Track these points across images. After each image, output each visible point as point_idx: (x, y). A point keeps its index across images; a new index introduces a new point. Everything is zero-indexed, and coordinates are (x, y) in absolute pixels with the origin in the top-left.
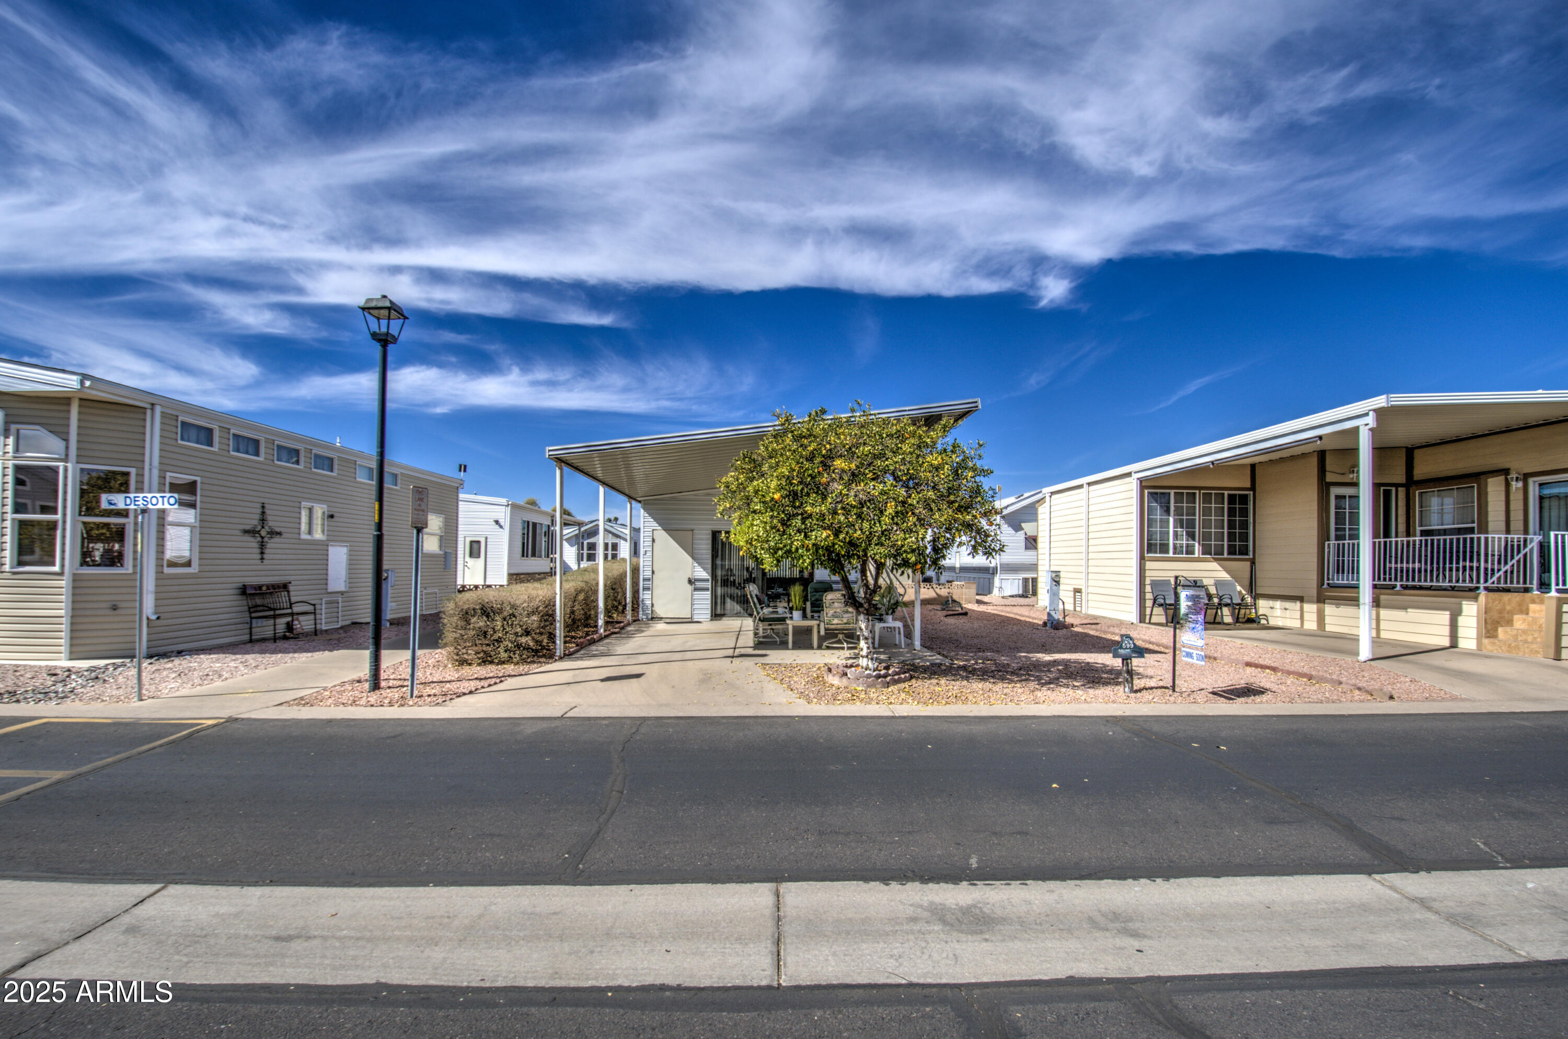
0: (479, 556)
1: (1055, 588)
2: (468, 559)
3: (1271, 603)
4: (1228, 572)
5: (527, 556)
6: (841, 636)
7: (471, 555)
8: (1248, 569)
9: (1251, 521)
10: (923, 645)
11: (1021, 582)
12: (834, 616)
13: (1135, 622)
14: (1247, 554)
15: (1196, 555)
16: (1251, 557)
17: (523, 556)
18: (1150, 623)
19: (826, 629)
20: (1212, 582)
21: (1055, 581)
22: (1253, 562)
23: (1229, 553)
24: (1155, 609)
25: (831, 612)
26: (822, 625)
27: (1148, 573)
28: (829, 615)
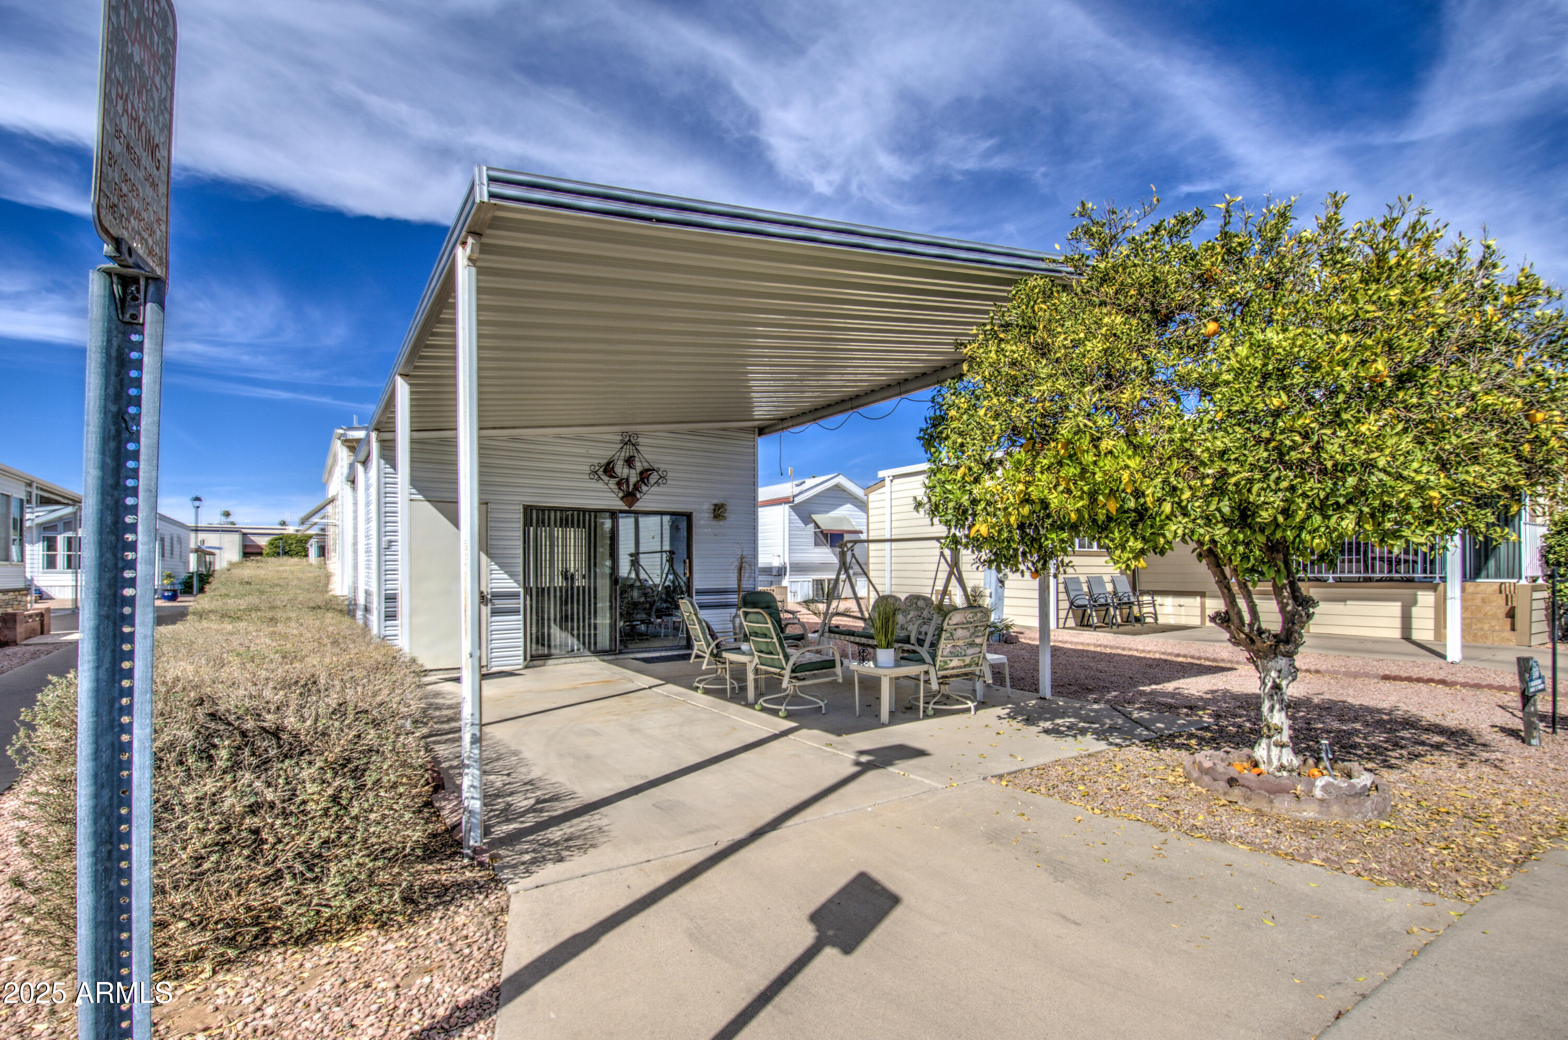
1: (1000, 590)
6: (946, 689)
11: (811, 584)
18: (1064, 628)
26: (933, 672)
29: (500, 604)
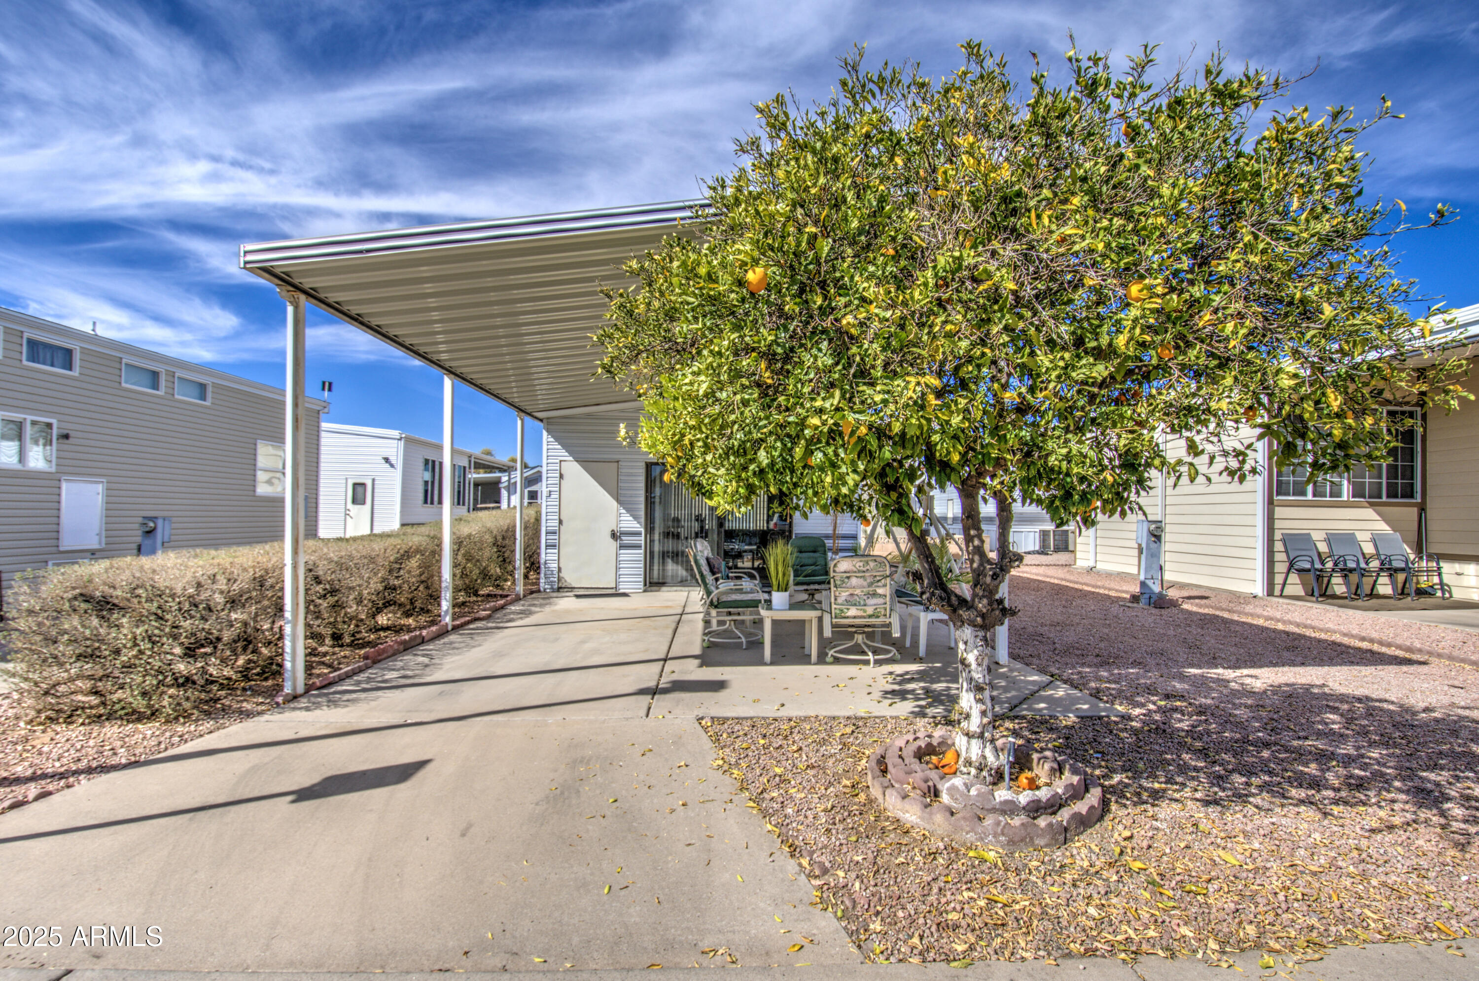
0: (364, 503)
1: (1154, 546)
2: (350, 505)
3: (1457, 567)
4: (1387, 522)
5: (432, 503)
6: (859, 638)
7: (354, 501)
8: (1416, 518)
9: (1419, 449)
10: (1013, 656)
11: (1037, 535)
12: (849, 603)
13: (1260, 594)
14: (1411, 496)
15: (1345, 498)
16: (1419, 500)
17: (426, 502)
18: (1281, 596)
19: (834, 626)
20: (1367, 536)
21: (1155, 536)
22: (1422, 509)
23: (1388, 496)
24: (1290, 575)
25: (844, 595)
26: (827, 619)
27: (1278, 524)
28: (840, 601)
29: (627, 540)
